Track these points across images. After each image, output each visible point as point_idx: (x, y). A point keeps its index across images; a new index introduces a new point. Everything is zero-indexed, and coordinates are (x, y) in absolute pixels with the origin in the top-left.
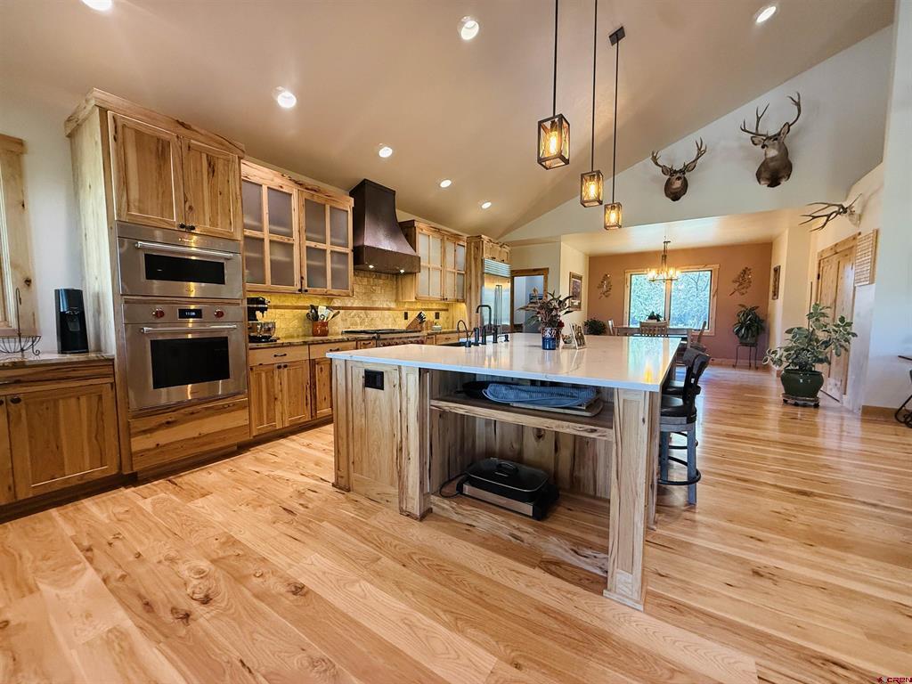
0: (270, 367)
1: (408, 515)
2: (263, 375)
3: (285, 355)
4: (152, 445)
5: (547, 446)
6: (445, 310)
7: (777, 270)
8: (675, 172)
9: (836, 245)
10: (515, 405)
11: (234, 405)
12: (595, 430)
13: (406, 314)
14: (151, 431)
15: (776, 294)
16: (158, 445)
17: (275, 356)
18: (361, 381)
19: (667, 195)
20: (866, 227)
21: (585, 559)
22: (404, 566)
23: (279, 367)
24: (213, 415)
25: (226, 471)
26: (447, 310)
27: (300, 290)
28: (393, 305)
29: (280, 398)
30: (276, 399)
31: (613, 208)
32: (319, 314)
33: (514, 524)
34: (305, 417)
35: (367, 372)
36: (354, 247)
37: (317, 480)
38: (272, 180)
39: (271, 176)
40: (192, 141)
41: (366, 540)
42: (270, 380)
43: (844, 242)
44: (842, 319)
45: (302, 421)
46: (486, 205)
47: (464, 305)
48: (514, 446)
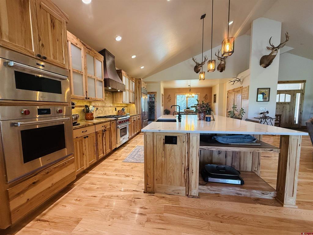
0: (81, 138)
1: (193, 197)
2: (78, 143)
3: (86, 131)
4: (25, 201)
5: (222, 156)
6: (126, 107)
7: (215, 95)
8: (199, 64)
9: (234, 89)
10: (232, 144)
11: (68, 162)
12: (272, 150)
13: (116, 108)
14: (23, 192)
15: (215, 101)
16: (28, 199)
17: (83, 132)
18: (162, 141)
19: (195, 71)
20: (244, 85)
21: (267, 195)
22: (221, 222)
23: (85, 138)
24: (58, 171)
25: (74, 201)
26: (127, 107)
27: (86, 98)
28: (112, 105)
29: (85, 153)
30: (83, 154)
31: (202, 73)
32: (90, 109)
33: (237, 189)
34: (95, 160)
35: (166, 137)
36: (104, 79)
37: (132, 192)
38: (73, 40)
39: (72, 38)
40: (42, 3)
41: (191, 215)
42: (81, 145)
43: (237, 89)
44: (242, 109)
45: (94, 162)
46: (142, 67)
47: (134, 105)
48: (209, 158)
